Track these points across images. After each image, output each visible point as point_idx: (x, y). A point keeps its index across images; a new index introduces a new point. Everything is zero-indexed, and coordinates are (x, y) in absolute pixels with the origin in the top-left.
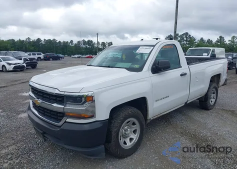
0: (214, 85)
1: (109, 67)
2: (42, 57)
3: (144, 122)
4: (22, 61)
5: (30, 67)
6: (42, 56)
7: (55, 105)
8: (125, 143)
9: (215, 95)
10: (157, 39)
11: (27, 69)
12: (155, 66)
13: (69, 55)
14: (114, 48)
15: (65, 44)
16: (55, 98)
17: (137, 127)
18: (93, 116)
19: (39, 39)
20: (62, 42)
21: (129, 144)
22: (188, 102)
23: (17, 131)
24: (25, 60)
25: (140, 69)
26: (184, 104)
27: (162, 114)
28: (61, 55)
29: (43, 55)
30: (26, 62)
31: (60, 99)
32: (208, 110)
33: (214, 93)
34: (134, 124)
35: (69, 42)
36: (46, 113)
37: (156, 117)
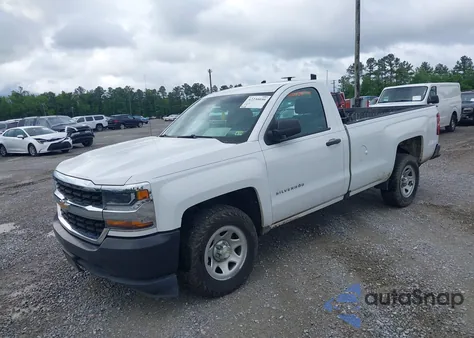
0: (408, 158)
1: (192, 137)
2: (105, 124)
3: (254, 233)
4: (64, 134)
5: (80, 144)
6: (105, 121)
7: (90, 208)
8: (219, 270)
9: (412, 179)
10: (289, 79)
11: (74, 147)
12: (271, 132)
13: (160, 116)
14: (223, 99)
15: (151, 94)
16: (88, 197)
17: (242, 241)
18: (151, 225)
19: (99, 88)
20: (144, 91)
21: (227, 272)
22: (351, 194)
23: (42, 260)
24: (71, 131)
25: (244, 139)
26: (342, 198)
27: (293, 218)
28: (142, 118)
29: (105, 118)
30: (73, 135)
31: (96, 198)
32: (400, 207)
33: (410, 175)
34: (235, 236)
35: (157, 90)
36: (79, 224)
37: (281, 223)
